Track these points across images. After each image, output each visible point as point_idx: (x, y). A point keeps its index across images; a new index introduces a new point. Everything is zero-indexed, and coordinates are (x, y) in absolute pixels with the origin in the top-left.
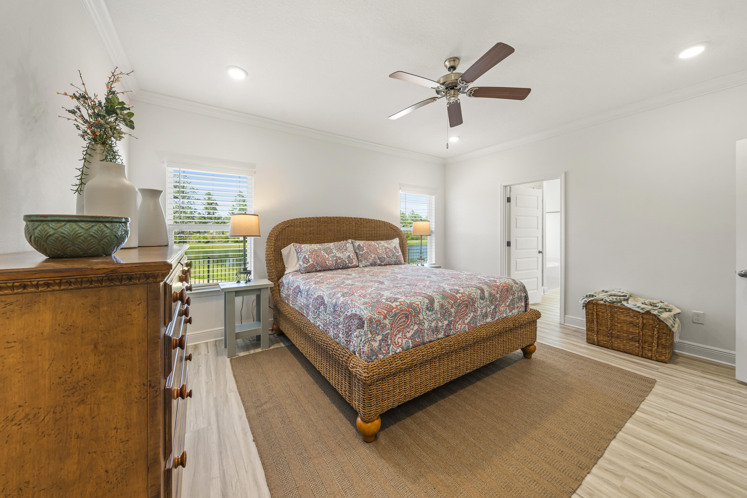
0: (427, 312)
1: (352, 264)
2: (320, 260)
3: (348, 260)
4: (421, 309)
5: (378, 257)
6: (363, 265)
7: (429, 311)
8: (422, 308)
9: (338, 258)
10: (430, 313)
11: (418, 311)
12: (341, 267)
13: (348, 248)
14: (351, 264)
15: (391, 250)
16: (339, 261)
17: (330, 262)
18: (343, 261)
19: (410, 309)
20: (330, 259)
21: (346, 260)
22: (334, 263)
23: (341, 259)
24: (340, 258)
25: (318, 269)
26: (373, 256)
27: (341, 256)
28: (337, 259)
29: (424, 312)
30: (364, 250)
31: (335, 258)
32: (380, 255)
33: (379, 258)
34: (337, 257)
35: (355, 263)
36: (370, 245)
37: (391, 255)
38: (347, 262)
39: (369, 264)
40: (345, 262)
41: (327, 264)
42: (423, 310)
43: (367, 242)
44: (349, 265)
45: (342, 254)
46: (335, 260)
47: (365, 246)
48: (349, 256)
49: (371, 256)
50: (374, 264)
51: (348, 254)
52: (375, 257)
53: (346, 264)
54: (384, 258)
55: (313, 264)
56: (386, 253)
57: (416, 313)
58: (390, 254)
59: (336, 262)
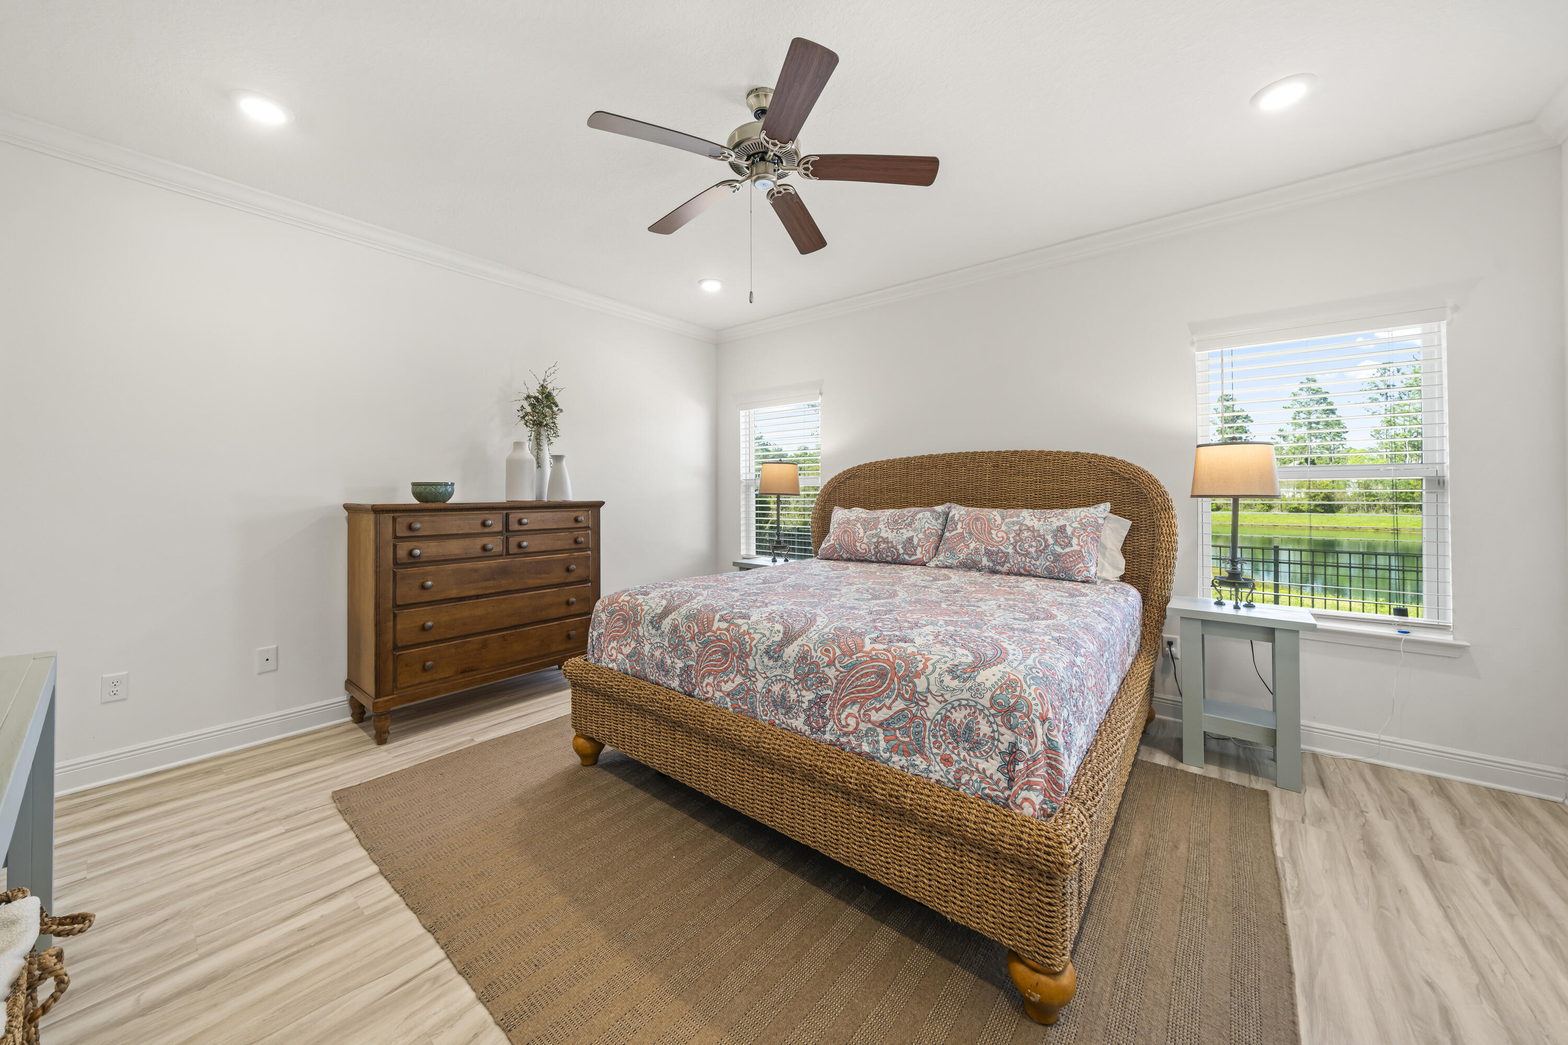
0: (766, 659)
1: (913, 558)
2: (846, 540)
3: (904, 548)
4: (754, 649)
5: (985, 549)
6: (938, 563)
7: (770, 659)
8: (757, 649)
9: (880, 540)
10: (771, 663)
11: (747, 650)
12: (889, 559)
13: (916, 523)
14: (910, 556)
15: (1040, 536)
16: (883, 546)
17: (864, 546)
18: (893, 547)
19: (733, 642)
20: (865, 540)
21: (899, 547)
22: (872, 548)
23: (888, 542)
24: (886, 541)
25: (845, 556)
26: (972, 546)
27: (890, 538)
28: (878, 542)
29: (758, 656)
30: (957, 529)
31: (875, 540)
32: (993, 546)
33: (988, 553)
34: (882, 537)
35: (919, 556)
36: (977, 519)
37: (1032, 550)
38: (901, 551)
39: (955, 562)
40: (896, 549)
41: (858, 548)
42: (757, 653)
43: (975, 511)
44: (907, 557)
45: (894, 533)
46: (874, 543)
47: (962, 521)
48: (910, 539)
49: (967, 546)
50: (969, 565)
51: (910, 534)
52: (976, 549)
53: (899, 555)
54: (1006, 555)
55: (834, 545)
56: (1016, 542)
57: (743, 653)
58: (1031, 546)
59: (877, 547)
